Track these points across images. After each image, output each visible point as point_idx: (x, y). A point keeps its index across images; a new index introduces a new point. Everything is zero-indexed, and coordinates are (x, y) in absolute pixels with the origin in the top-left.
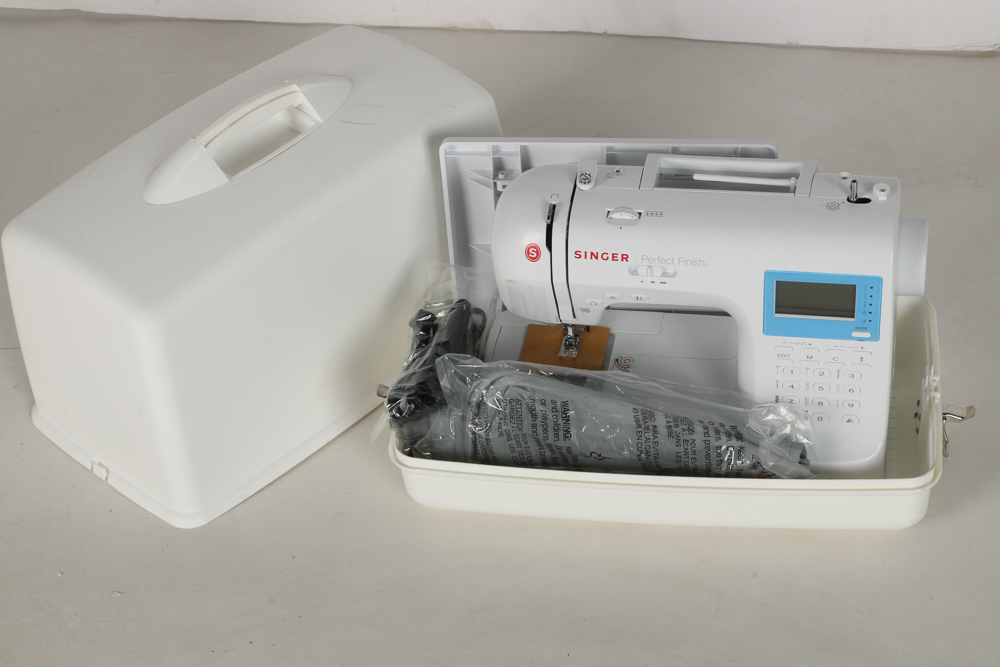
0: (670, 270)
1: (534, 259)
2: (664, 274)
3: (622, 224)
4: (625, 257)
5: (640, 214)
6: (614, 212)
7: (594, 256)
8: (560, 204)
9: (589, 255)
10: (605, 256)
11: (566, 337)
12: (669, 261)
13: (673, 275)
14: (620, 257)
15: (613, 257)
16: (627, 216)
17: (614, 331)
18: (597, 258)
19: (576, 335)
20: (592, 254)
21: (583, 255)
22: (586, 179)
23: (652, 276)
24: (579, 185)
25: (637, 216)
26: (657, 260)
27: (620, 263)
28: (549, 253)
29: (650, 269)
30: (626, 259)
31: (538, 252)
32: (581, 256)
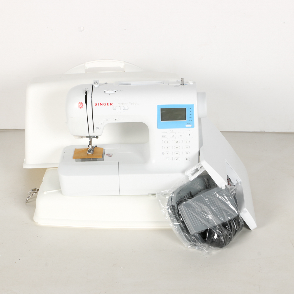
1: (81, 108)
2: (124, 109)
4: (111, 104)
6: (107, 91)
7: (101, 104)
9: (99, 104)
10: (105, 104)
12: (126, 104)
13: (127, 110)
14: (110, 104)
15: (107, 104)
18: (102, 105)
20: (100, 104)
22: (96, 83)
23: (120, 110)
24: (94, 85)
25: (114, 92)
26: (122, 104)
27: (110, 106)
28: (86, 105)
29: (120, 107)
30: (112, 104)
31: (82, 105)
32: (97, 105)
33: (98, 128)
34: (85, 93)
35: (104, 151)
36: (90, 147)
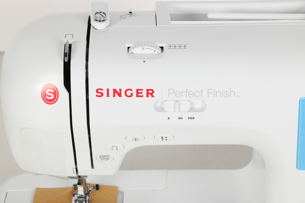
0: (198, 105)
1: (50, 102)
2: (192, 110)
3: (144, 59)
4: (150, 93)
5: (162, 48)
6: (135, 47)
7: (117, 93)
8: (75, 42)
9: (111, 93)
10: (129, 93)
11: (76, 197)
12: (197, 94)
13: (202, 110)
14: (144, 93)
15: (138, 93)
16: (149, 51)
17: (122, 188)
18: (120, 95)
19: (87, 193)
20: (115, 91)
21: (105, 92)
22: (101, 17)
23: (179, 111)
24: (93, 23)
25: (159, 50)
26: (184, 94)
27: (145, 100)
28: (67, 94)
29: (177, 104)
30: (152, 94)
31: (56, 94)
32: (102, 95)
33: (105, 158)
34: (65, 55)
35: (119, 196)
36: (81, 190)
